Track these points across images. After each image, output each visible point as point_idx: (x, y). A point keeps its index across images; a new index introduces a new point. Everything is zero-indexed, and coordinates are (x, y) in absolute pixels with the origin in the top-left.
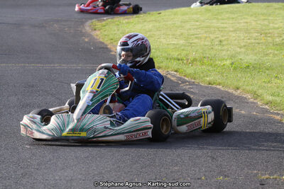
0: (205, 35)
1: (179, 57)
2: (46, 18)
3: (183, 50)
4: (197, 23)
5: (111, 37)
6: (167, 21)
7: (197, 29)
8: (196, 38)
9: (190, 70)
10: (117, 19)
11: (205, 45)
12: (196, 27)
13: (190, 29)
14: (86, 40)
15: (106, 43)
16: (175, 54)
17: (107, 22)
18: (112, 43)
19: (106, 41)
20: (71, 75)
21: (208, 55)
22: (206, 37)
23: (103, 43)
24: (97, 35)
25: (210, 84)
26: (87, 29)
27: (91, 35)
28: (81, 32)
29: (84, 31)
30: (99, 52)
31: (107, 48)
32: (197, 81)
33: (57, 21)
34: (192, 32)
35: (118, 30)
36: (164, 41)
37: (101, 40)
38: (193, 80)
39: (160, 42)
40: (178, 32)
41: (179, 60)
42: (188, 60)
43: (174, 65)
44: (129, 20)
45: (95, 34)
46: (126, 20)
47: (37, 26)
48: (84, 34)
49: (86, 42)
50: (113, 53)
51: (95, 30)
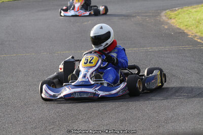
2: (129, 11)
5: (186, 24)
10: (187, 9)
14: (166, 27)
17: (178, 11)
18: (187, 28)
19: (182, 27)
23: (180, 29)
24: (174, 23)
26: (164, 18)
27: (168, 23)
28: (160, 21)
29: (162, 20)
30: (179, 36)
31: (184, 33)
33: (138, 14)
35: (190, 18)
37: (179, 27)
44: (197, 9)
45: (172, 22)
46: (195, 10)
48: (163, 23)
49: (166, 29)
50: (190, 36)
51: (171, 19)
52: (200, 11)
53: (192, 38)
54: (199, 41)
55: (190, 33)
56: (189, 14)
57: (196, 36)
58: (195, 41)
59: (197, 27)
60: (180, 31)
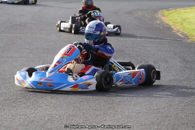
2: (134, 8)
5: (174, 21)
14: (158, 22)
15: (170, 24)
17: (172, 11)
18: (174, 25)
19: (171, 23)
20: (146, 45)
23: (168, 25)
24: (165, 20)
26: (159, 15)
27: (161, 20)
28: (155, 17)
29: (157, 17)
30: (166, 30)
31: (171, 28)
33: (141, 10)
35: (179, 17)
37: (167, 23)
44: (186, 11)
45: (163, 18)
46: (184, 11)
47: (127, 13)
48: (157, 19)
49: (158, 24)
50: (174, 31)
51: (164, 16)
53: (175, 33)
54: (180, 35)
55: (175, 29)
56: (179, 13)
57: (179, 31)
58: (177, 35)
59: (182, 24)
60: (168, 26)
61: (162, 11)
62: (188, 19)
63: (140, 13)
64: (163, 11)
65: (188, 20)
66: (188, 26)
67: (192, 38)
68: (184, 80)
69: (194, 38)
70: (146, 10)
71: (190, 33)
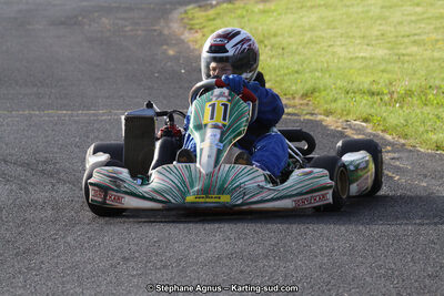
0: (434, 36)
1: (375, 88)
2: (85, 4)
3: (383, 71)
4: (418, 9)
6: (353, 5)
7: (415, 22)
8: (414, 42)
9: (395, 116)
11: (433, 60)
12: (413, 18)
13: (400, 23)
14: (171, 52)
16: (365, 81)
17: (218, 9)
21: (437, 83)
22: (437, 41)
24: (196, 42)
25: (438, 148)
26: (175, 26)
27: (183, 41)
28: (161, 34)
29: (166, 32)
32: (412, 142)
33: (109, 10)
34: (406, 29)
36: (341, 51)
38: (402, 141)
39: (334, 54)
40: (375, 32)
41: (373, 94)
42: (391, 93)
43: (362, 105)
45: (187, 36)
47: (62, 23)
48: (165, 40)
51: (191, 29)
52: (273, 12)
61: (182, 9)
62: (275, 35)
63: (104, 19)
64: (186, 12)
65: (273, 40)
66: (276, 62)
67: (292, 102)
68: (266, 256)
69: (297, 101)
70: (129, 9)
71: (285, 85)
